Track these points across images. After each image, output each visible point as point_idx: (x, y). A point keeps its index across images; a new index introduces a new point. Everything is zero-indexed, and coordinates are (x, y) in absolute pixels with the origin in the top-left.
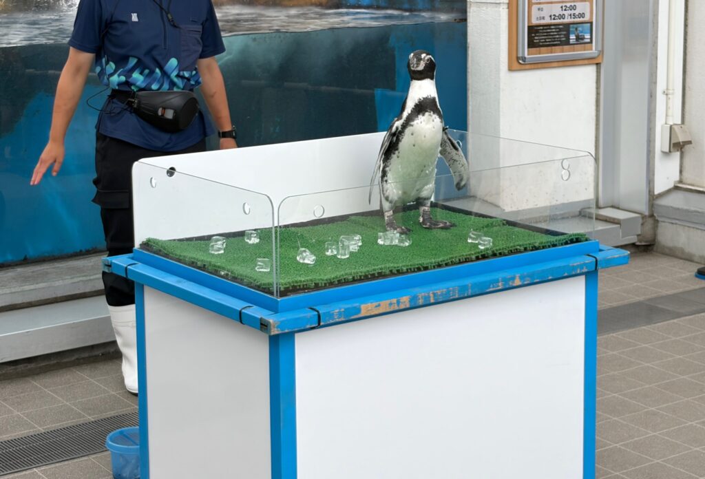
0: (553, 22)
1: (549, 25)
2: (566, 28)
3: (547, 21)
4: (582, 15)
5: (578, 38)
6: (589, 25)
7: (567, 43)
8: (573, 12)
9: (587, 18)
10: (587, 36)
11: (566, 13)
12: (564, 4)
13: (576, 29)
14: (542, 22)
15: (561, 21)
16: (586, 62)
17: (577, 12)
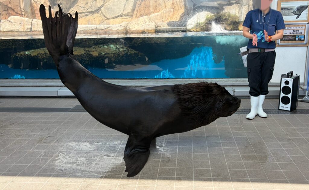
0: (290, 34)
1: (289, 35)
2: (295, 36)
3: (288, 34)
4: (301, 33)
5: (299, 39)
6: (303, 36)
7: (295, 40)
8: (297, 32)
9: (303, 34)
10: (303, 39)
11: (295, 32)
12: (294, 30)
13: (298, 37)
14: (286, 34)
15: (293, 34)
16: (302, 46)
17: (299, 32)
